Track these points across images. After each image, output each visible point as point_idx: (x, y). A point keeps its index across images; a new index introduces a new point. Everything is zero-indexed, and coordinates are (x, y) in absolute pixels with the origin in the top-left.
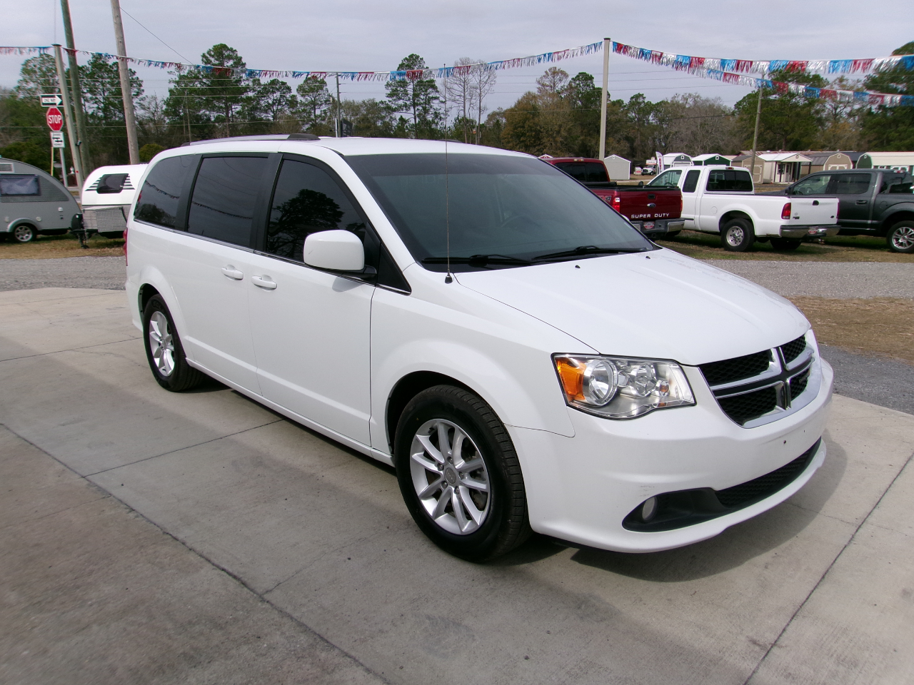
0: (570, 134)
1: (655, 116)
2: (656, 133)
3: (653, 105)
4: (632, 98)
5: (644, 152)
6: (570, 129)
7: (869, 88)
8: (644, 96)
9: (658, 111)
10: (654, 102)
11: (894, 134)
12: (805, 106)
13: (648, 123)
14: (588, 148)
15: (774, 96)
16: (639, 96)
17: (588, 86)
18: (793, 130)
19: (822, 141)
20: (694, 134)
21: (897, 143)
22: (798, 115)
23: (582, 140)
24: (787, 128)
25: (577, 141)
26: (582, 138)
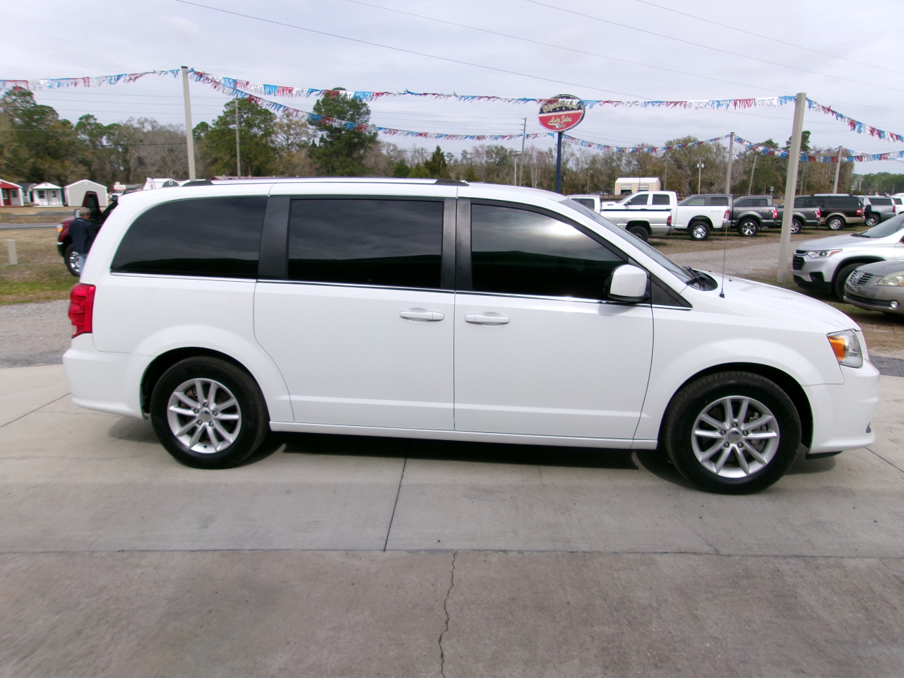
0: (15, 155)
1: (109, 139)
2: (113, 157)
3: (105, 127)
4: (81, 119)
5: (105, 177)
6: (14, 150)
7: (311, 123)
8: (95, 117)
9: (112, 134)
10: (106, 124)
11: (337, 164)
12: (263, 136)
13: (103, 146)
14: (41, 172)
15: (233, 126)
16: (88, 117)
17: (28, 102)
18: (256, 158)
19: (281, 168)
20: (163, 159)
21: (340, 170)
22: (257, 144)
23: (33, 163)
24: (251, 156)
25: (26, 164)
26: (32, 160)
